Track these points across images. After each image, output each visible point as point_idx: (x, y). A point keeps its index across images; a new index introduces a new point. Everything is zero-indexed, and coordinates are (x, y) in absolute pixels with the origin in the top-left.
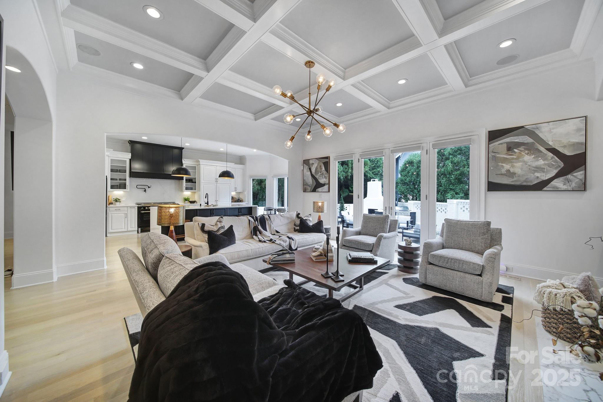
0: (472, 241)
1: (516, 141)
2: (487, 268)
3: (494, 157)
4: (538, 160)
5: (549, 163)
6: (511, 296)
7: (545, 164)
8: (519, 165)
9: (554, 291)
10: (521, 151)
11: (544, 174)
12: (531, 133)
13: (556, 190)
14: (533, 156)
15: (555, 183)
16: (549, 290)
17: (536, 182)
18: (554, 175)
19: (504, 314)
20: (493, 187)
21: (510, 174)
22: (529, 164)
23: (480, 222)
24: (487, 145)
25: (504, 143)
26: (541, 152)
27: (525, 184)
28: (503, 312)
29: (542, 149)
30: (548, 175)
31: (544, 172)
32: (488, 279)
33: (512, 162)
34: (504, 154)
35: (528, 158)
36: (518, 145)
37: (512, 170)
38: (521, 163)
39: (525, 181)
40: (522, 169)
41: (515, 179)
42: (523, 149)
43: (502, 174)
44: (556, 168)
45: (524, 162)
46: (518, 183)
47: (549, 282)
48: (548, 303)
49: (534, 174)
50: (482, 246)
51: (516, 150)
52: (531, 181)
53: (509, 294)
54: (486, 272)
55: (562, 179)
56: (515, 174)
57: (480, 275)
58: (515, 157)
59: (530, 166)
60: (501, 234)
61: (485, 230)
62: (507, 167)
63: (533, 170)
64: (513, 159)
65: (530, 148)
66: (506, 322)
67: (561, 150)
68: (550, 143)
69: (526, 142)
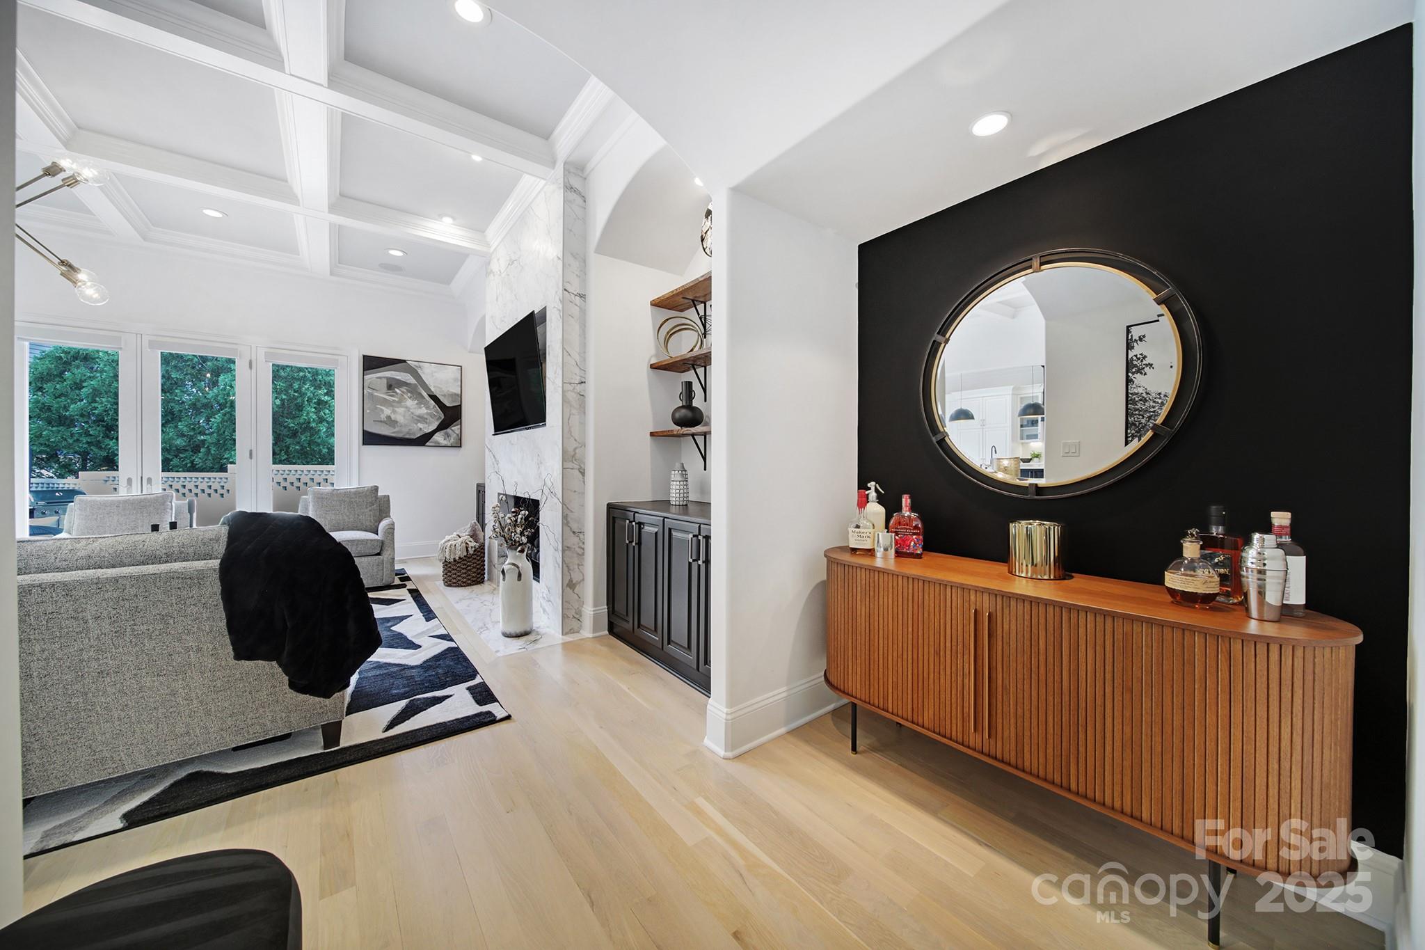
0: (356, 516)
1: (398, 378)
2: (387, 542)
3: (371, 394)
4: (421, 408)
5: (431, 413)
6: (406, 575)
7: (427, 414)
8: (401, 410)
9: (454, 543)
10: (403, 392)
11: (427, 426)
12: (414, 372)
13: (438, 446)
14: (416, 402)
15: (438, 437)
16: (449, 544)
17: (419, 435)
18: (436, 427)
19: (411, 588)
20: (370, 439)
21: (390, 422)
22: (411, 410)
23: (366, 489)
24: (362, 376)
25: (384, 377)
26: (423, 397)
27: (407, 437)
28: (408, 587)
29: (425, 394)
30: (430, 427)
31: (426, 423)
32: (390, 555)
33: (392, 406)
34: (383, 394)
35: (410, 403)
36: (401, 384)
37: (393, 417)
38: (403, 409)
39: (408, 433)
40: (404, 416)
41: (397, 429)
42: (405, 391)
43: (381, 421)
44: (438, 419)
45: (407, 407)
46: (400, 435)
47: (448, 538)
48: (450, 556)
49: (416, 424)
50: (371, 521)
51: (397, 390)
52: (414, 434)
53: (404, 574)
54: (386, 548)
55: (442, 432)
56: (397, 422)
57: (379, 554)
58: (397, 399)
59: (412, 413)
60: (389, 503)
61: (374, 499)
62: (387, 411)
63: (417, 420)
64: (394, 401)
65: (413, 391)
66: (416, 594)
67: (441, 398)
68: (433, 389)
69: (408, 382)
